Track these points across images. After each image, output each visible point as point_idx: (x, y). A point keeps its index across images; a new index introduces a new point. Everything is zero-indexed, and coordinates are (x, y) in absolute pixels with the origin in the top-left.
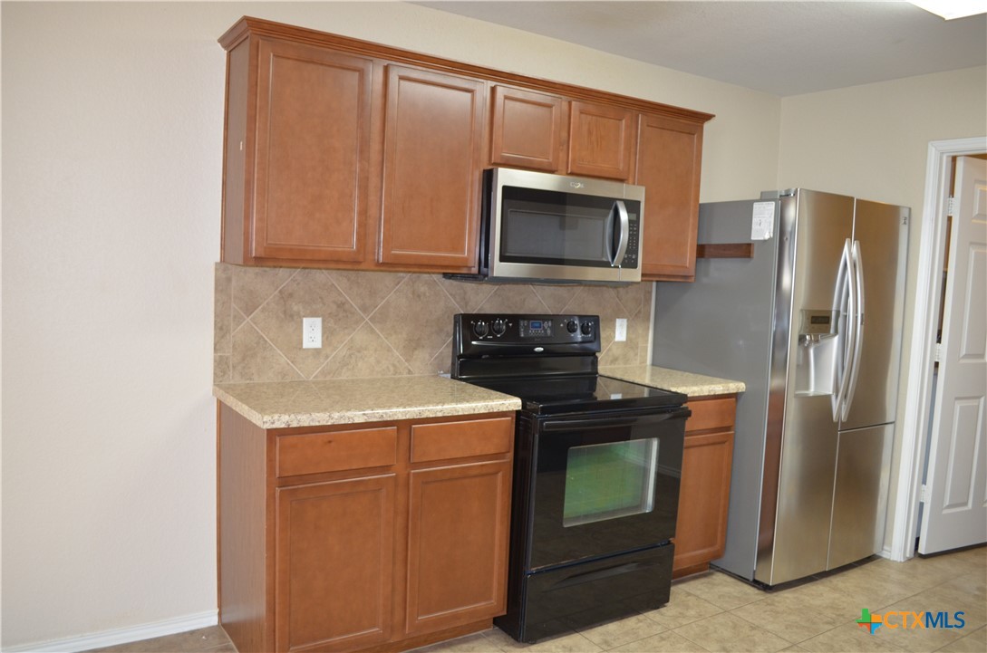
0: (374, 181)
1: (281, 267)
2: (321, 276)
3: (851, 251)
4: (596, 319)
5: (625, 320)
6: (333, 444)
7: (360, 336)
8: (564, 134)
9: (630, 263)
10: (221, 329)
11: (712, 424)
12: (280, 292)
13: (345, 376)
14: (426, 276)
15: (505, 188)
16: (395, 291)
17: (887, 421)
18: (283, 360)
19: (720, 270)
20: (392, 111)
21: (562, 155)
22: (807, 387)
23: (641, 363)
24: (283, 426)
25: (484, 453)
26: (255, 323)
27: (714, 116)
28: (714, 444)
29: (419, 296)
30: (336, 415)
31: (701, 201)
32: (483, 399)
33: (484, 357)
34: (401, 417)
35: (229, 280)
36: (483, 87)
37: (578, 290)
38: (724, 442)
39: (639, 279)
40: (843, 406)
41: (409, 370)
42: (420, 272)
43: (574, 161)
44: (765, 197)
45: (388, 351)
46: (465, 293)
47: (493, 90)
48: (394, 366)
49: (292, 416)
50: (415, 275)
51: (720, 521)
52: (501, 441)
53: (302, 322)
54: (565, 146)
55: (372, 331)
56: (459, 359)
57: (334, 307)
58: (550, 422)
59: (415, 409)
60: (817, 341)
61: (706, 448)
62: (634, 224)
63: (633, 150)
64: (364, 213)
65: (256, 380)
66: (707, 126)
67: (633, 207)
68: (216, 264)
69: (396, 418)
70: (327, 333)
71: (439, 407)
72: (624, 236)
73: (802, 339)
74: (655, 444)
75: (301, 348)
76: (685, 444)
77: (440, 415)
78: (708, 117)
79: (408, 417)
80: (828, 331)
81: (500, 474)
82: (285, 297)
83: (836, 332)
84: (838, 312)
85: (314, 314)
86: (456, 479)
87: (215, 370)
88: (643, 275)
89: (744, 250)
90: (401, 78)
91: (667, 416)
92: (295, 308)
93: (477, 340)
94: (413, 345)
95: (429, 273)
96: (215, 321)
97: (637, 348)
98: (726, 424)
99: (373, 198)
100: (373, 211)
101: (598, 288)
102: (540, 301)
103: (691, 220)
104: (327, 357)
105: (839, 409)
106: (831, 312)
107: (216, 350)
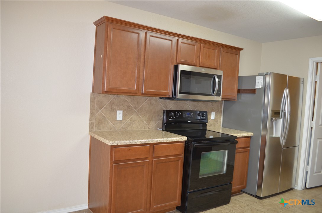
0: (142, 68)
1: (111, 94)
2: (123, 97)
3: (286, 92)
4: (206, 112)
5: (214, 113)
6: (130, 150)
7: (134, 117)
8: (199, 54)
9: (218, 95)
10: (92, 114)
11: (243, 146)
12: (110, 102)
13: (129, 129)
14: (154, 98)
15: (181, 71)
16: (145, 102)
17: (296, 145)
18: (111, 124)
19: (245, 97)
20: (147, 46)
21: (198, 61)
22: (272, 134)
23: (219, 126)
24: (116, 145)
25: (175, 154)
26: (102, 112)
27: (243, 49)
28: (244, 152)
29: (152, 104)
30: (132, 141)
31: (239, 76)
32: (175, 137)
33: (172, 124)
34: (151, 142)
35: (95, 98)
36: (175, 39)
37: (200, 103)
38: (246, 152)
39: (220, 100)
40: (284, 140)
41: (149, 128)
42: (153, 97)
43: (201, 62)
44: (260, 75)
45: (142, 121)
46: (166, 103)
47: (178, 40)
48: (144, 126)
49: (119, 141)
50: (151, 97)
51: (245, 177)
52: (181, 150)
53: (116, 112)
54: (199, 58)
55: (138, 115)
56: (165, 124)
57: (127, 107)
58: (196, 145)
59: (156, 140)
60: (276, 120)
61: (241, 153)
62: (220, 83)
63: (219, 59)
64: (138, 78)
65: (102, 130)
66: (241, 52)
67: (219, 77)
68: (91, 93)
69: (149, 142)
70: (124, 115)
71: (162, 139)
72: (217, 86)
73: (271, 119)
74: (227, 152)
75: (116, 120)
76: (236, 152)
77: (163, 142)
78: (242, 49)
79: (153, 142)
80: (279, 117)
81: (180, 161)
82: (112, 104)
83: (282, 117)
84: (282, 111)
85: (120, 110)
86: (167, 162)
87: (89, 126)
88: (222, 99)
89: (253, 91)
90: (151, 36)
91: (229, 143)
92: (115, 107)
93: (170, 118)
94: (150, 120)
95: (155, 97)
96: (90, 111)
97: (218, 121)
98: (247, 146)
99: (141, 73)
100: (141, 77)
101: (206, 102)
102: (188, 106)
103: (236, 82)
104: (124, 123)
105: (282, 142)
106: (280, 111)
107: (90, 120)
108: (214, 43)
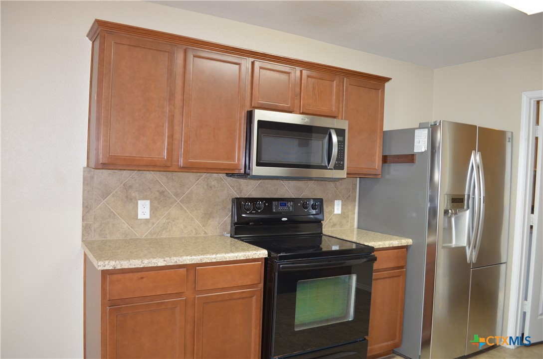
0: (177, 118)
1: (125, 170)
2: (149, 175)
3: (475, 159)
4: (321, 201)
5: (340, 201)
6: (144, 279)
7: (174, 211)
8: (298, 90)
9: (339, 166)
10: (87, 207)
11: (392, 265)
12: (124, 185)
13: (164, 235)
14: (215, 175)
15: (259, 122)
16: (195, 184)
17: (502, 262)
18: (126, 226)
19: (396, 170)
20: (190, 76)
21: (297, 102)
22: (451, 242)
23: (351, 227)
24: (111, 268)
25: (244, 284)
26: (108, 204)
27: (391, 79)
28: (393, 277)
29: (211, 187)
30: (146, 261)
31: (385, 129)
33: (250, 224)
34: (188, 262)
35: (92, 178)
36: (246, 62)
37: (311, 183)
38: (399, 276)
39: (345, 176)
40: (474, 253)
41: (205, 232)
42: (212, 173)
43: (304, 105)
44: (422, 126)
45: (192, 220)
46: (240, 185)
47: (253, 63)
48: (195, 229)
49: (117, 262)
50: (208, 174)
51: (398, 325)
52: (256, 277)
53: (137, 203)
54: (299, 97)
55: (182, 208)
56: (234, 225)
57: (158, 194)
59: (198, 257)
60: (456, 213)
61: (387, 280)
62: (341, 143)
63: (341, 99)
64: (171, 136)
65: (109, 238)
66: (387, 85)
67: (340, 133)
68: (84, 168)
69: (185, 263)
70: (153, 210)
71: (214, 256)
72: (335, 150)
73: (446, 212)
74: (354, 277)
75: (137, 219)
76: (373, 278)
77: (214, 261)
78: (388, 79)
79: (193, 262)
80: (463, 207)
81: (254, 297)
82: (127, 188)
83: (468, 208)
84: (469, 196)
85: (145, 198)
86: (226, 300)
87: (83, 232)
88: (347, 174)
89: (410, 158)
91: (365, 260)
92: (133, 195)
93: (246, 213)
94: (208, 216)
95: (217, 173)
96: (83, 202)
97: (348, 218)
98: (400, 265)
99: (177, 128)
100: (177, 136)
101: (323, 182)
102: (287, 190)
103: (378, 141)
104: (153, 224)
105: (471, 255)
106: (464, 195)
107: (83, 220)
108: (328, 68)
